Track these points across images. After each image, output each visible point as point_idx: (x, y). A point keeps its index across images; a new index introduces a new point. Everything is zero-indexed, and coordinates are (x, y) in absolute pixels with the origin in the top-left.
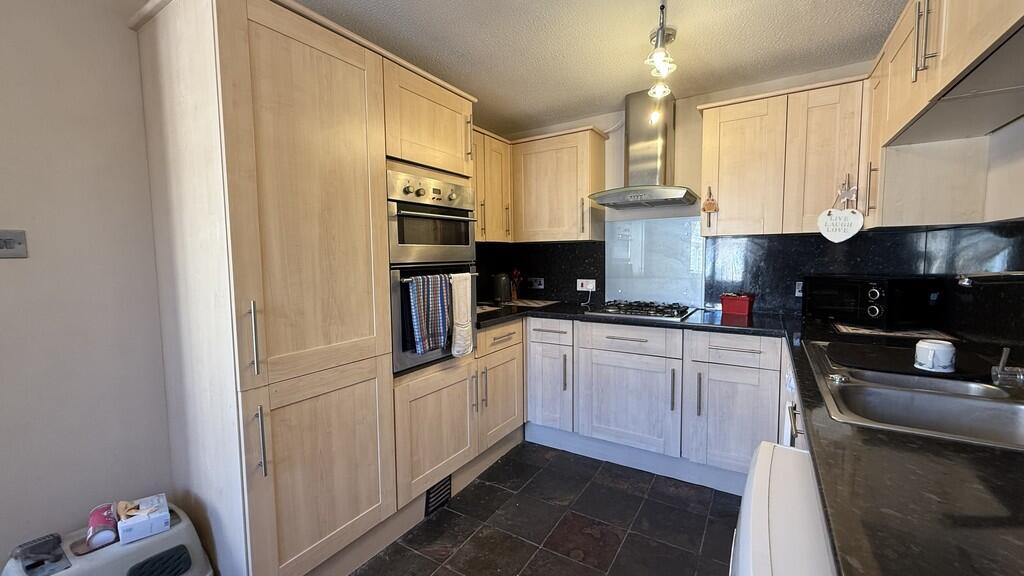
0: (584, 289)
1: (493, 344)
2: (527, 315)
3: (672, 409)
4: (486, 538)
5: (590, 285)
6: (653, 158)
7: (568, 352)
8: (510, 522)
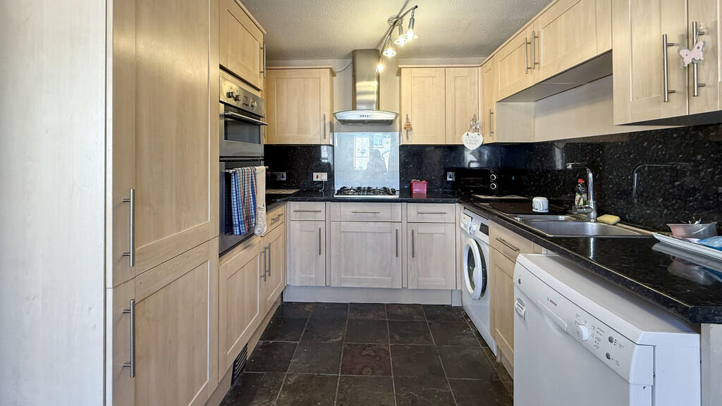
0: (319, 180)
1: (271, 224)
2: (287, 200)
3: (397, 256)
4: (294, 383)
5: (323, 177)
6: (373, 93)
7: (322, 225)
8: (307, 365)
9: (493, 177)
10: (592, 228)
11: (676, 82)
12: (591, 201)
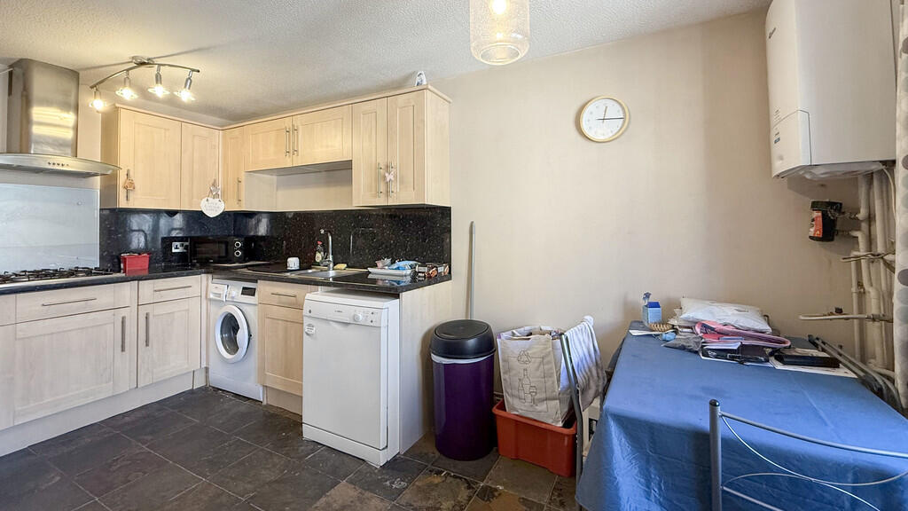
3: (123, 351)
9: (238, 245)
10: (332, 273)
11: (383, 188)
12: (331, 256)
